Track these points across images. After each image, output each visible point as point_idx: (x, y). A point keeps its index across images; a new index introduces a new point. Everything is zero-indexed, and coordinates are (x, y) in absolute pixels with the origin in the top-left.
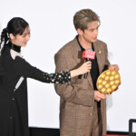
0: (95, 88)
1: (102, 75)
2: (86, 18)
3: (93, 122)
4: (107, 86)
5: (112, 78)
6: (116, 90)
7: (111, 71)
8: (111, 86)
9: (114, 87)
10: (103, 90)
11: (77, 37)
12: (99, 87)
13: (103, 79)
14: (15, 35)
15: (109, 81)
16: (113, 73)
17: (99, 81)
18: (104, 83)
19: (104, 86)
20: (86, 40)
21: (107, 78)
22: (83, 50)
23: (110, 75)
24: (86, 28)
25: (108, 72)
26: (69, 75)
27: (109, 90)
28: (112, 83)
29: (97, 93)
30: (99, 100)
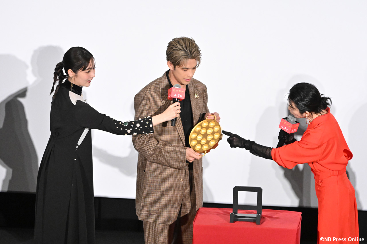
0: (188, 145)
1: (197, 128)
2: (182, 53)
3: (184, 190)
4: (203, 142)
5: (210, 131)
6: (214, 147)
7: (209, 122)
8: (208, 142)
9: (212, 143)
10: (198, 147)
11: (167, 73)
12: (193, 143)
13: (198, 133)
14: (75, 72)
15: (205, 136)
16: (212, 124)
17: (192, 135)
18: (199, 138)
19: (199, 142)
20: (175, 77)
21: (203, 131)
22: (171, 86)
23: (207, 128)
24: (178, 64)
25: (205, 124)
26: (151, 122)
27: (205, 148)
28: (209, 138)
29: (189, 151)
30: (191, 160)
